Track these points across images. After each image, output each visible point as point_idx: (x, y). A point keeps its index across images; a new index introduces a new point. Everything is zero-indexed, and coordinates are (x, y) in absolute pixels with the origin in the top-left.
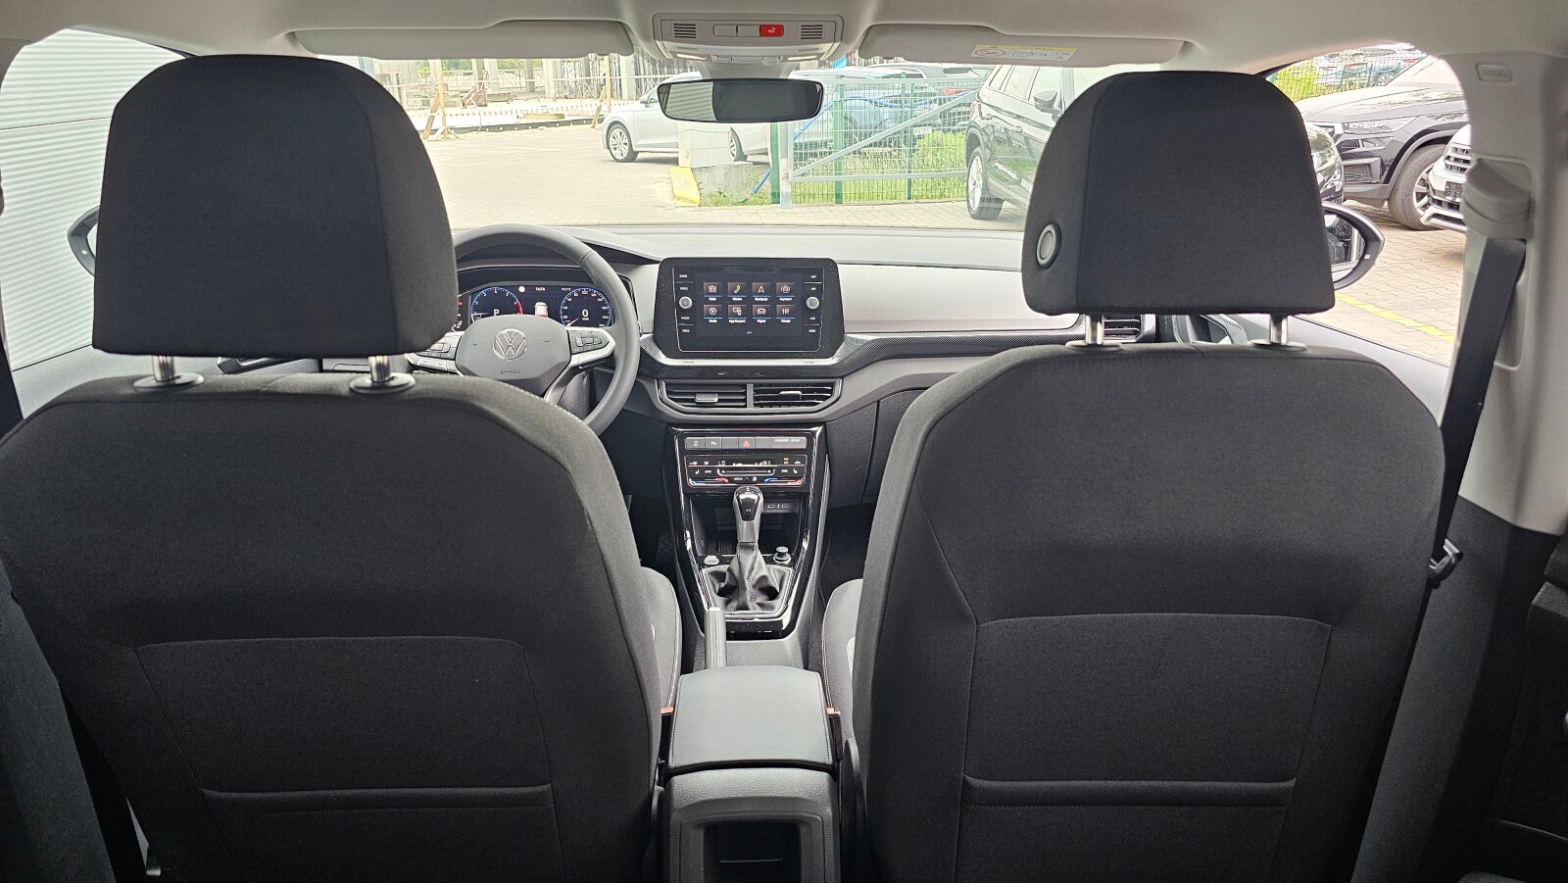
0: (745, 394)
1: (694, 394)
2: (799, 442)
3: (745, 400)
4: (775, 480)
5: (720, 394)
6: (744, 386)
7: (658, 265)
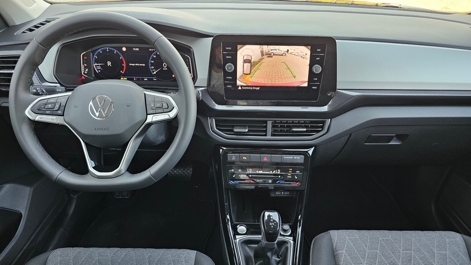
0: (266, 127)
1: (233, 126)
2: (299, 159)
3: (266, 131)
4: (283, 182)
5: (249, 127)
6: (266, 122)
7: (212, 38)
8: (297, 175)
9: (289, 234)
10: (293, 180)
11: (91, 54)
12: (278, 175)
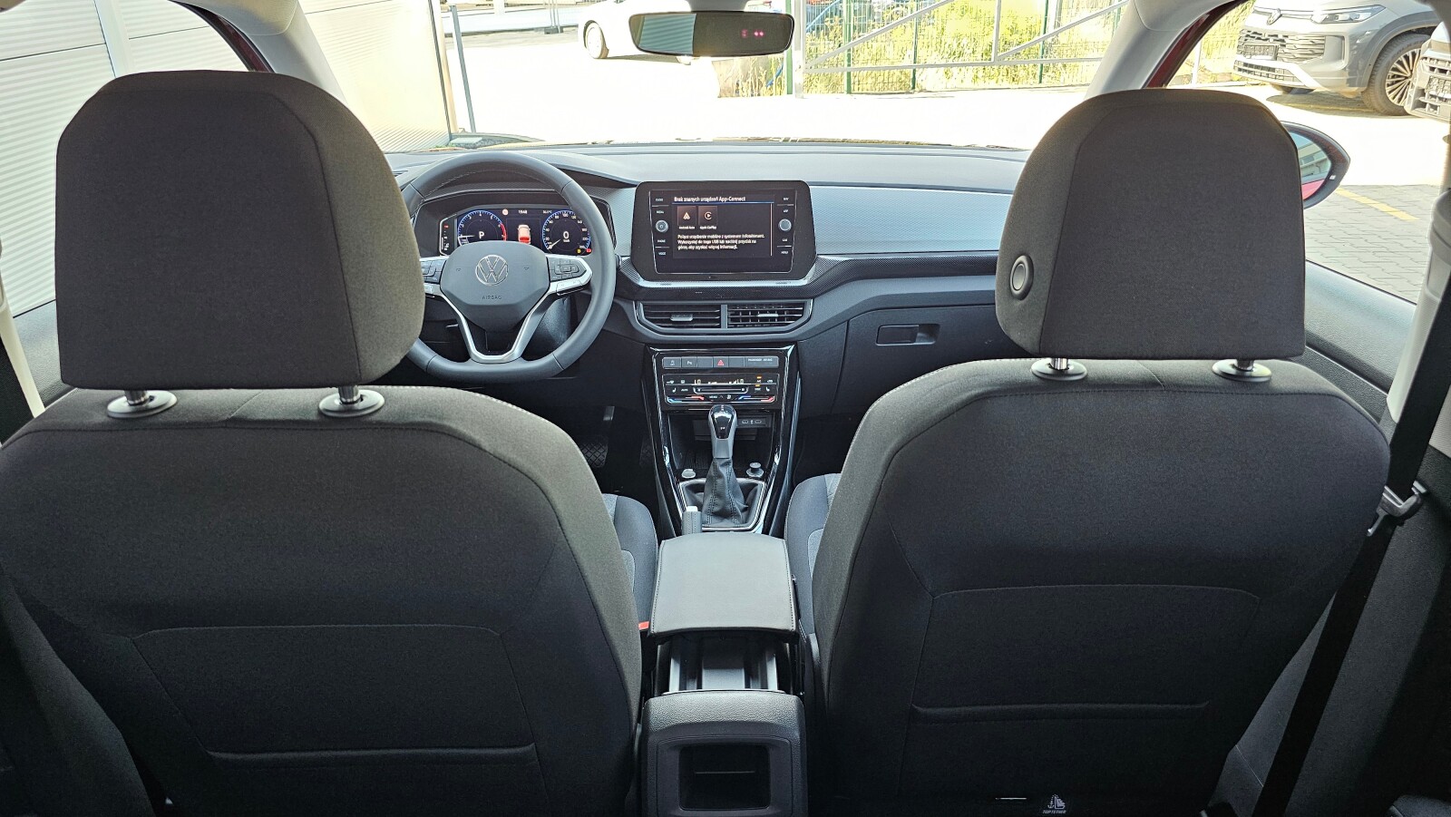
8: (769, 386)
9: (759, 476)
10: (763, 394)
11: (456, 221)
12: (742, 386)
